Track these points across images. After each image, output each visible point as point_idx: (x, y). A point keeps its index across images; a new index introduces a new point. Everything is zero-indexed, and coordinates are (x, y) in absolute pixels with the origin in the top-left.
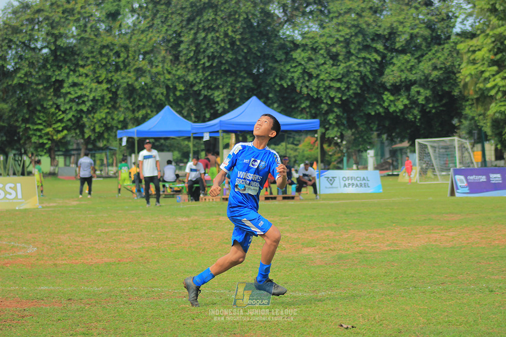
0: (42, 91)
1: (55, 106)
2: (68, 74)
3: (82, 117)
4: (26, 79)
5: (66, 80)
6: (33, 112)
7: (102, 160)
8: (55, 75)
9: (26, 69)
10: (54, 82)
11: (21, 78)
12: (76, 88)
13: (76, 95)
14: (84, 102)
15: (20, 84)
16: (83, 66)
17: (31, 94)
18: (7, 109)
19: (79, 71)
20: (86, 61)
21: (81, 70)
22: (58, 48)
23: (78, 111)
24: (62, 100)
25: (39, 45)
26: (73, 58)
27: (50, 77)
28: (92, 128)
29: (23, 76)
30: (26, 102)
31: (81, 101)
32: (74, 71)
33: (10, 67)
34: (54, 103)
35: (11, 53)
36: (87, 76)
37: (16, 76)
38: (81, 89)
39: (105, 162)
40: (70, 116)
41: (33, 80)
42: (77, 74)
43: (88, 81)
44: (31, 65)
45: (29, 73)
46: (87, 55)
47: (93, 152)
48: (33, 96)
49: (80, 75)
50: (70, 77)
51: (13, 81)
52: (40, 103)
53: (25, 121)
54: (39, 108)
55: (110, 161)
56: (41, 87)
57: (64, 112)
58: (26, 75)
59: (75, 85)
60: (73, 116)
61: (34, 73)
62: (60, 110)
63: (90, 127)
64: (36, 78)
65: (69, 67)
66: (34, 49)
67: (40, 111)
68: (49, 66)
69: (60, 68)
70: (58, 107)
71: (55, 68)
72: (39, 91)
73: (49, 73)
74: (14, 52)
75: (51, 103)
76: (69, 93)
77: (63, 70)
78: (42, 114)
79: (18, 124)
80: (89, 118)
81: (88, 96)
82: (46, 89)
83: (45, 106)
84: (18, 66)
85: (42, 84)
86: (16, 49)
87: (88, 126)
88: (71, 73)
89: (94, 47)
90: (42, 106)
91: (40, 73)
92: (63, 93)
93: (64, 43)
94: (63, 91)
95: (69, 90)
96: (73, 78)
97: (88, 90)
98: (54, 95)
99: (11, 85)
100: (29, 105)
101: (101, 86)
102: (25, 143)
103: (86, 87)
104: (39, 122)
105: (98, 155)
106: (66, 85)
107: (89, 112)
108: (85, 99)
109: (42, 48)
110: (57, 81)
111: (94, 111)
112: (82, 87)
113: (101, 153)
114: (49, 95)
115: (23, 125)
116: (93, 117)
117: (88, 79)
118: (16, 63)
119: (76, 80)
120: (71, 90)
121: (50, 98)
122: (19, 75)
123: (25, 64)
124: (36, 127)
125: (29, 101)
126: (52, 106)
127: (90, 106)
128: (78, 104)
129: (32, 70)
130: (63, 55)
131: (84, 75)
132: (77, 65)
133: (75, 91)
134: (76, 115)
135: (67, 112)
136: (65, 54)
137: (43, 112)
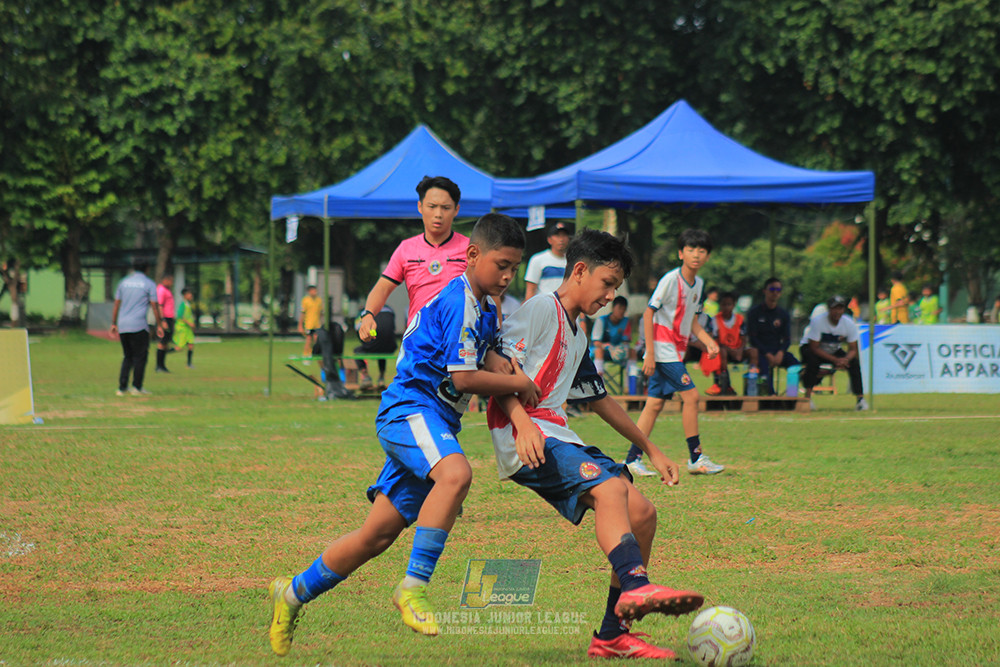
0: (43, 73)
1: (82, 120)
2: (123, 25)
3: (161, 153)
5: (116, 40)
6: (15, 135)
7: (218, 284)
8: (84, 26)
10: (80, 46)
12: (146, 68)
13: (145, 89)
14: (168, 110)
17: (10, 81)
19: (155, 16)
21: (163, 13)
23: (151, 134)
24: (104, 101)
27: (66, 32)
28: (192, 185)
31: (159, 107)
32: (142, 16)
34: (79, 111)
36: (178, 30)
38: (160, 71)
39: (228, 289)
40: (125, 150)
41: (18, 40)
42: (150, 25)
43: (181, 47)
47: (194, 259)
48: (16, 87)
49: (159, 29)
50: (128, 32)
52: (36, 107)
54: (32, 123)
55: (244, 287)
56: (40, 61)
57: (107, 138)
59: (141, 57)
60: (136, 149)
61: (20, 20)
62: (96, 132)
63: (185, 184)
64: (26, 35)
67: (36, 135)
69: (98, 4)
70: (91, 125)
71: (83, 5)
72: (33, 74)
73: (67, 21)
75: (70, 109)
76: (126, 81)
77: (107, 12)
78: (41, 144)
80: (183, 157)
81: (181, 92)
82: (57, 67)
83: (52, 118)
85: (44, 52)
87: (178, 181)
88: (132, 21)
90: (43, 117)
91: (39, 20)
92: (105, 81)
94: (108, 74)
95: (123, 74)
96: (136, 39)
97: (183, 74)
98: (80, 87)
101: (221, 61)
103: (177, 64)
104: (34, 166)
105: (206, 269)
106: (115, 57)
107: (182, 138)
108: (174, 100)
110: (88, 43)
111: (200, 137)
112: (165, 65)
113: (217, 263)
114: (63, 87)
116: (196, 156)
117: (182, 40)
119: (146, 43)
120: (130, 72)
121: (66, 94)
124: (23, 183)
126: (71, 119)
127: (188, 120)
128: (151, 115)
129: (14, 10)
131: (170, 29)
133: (141, 75)
134: (143, 147)
135: (118, 137)
137: (46, 138)
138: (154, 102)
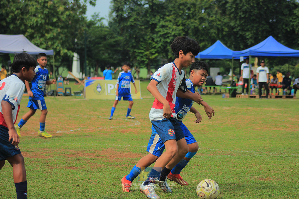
0: (144, 30)
1: (151, 39)
2: (159, 21)
3: (167, 46)
4: (135, 22)
5: (158, 23)
6: (138, 42)
8: (152, 20)
9: (135, 17)
10: (151, 24)
11: (132, 22)
12: (164, 29)
13: (164, 33)
14: (168, 37)
15: (131, 26)
16: (168, 16)
17: (137, 31)
18: (122, 40)
19: (165, 18)
20: (170, 13)
21: (167, 18)
22: (154, 4)
23: (165, 42)
24: (155, 35)
25: (143, 3)
26: (162, 11)
27: (148, 22)
29: (133, 21)
30: (134, 36)
32: (163, 18)
33: (125, 15)
34: (151, 37)
35: (126, 7)
36: (170, 21)
37: (129, 21)
38: (167, 29)
40: (160, 45)
41: (139, 23)
42: (165, 20)
43: (171, 25)
44: (138, 14)
45: (137, 19)
46: (171, 9)
48: (138, 33)
49: (167, 21)
51: (127, 23)
52: (142, 36)
53: (134, 47)
54: (141, 40)
56: (143, 27)
57: (156, 43)
58: (135, 20)
59: (163, 26)
60: (162, 45)
61: (139, 19)
62: (154, 41)
63: (171, 52)
64: (141, 22)
65: (160, 16)
66: (140, 5)
67: (142, 42)
68: (148, 15)
69: (155, 16)
70: (153, 40)
71: (152, 16)
72: (142, 30)
73: (148, 19)
74: (128, 6)
75: (149, 37)
76: (160, 31)
77: (156, 18)
78: (143, 44)
79: (128, 49)
81: (171, 34)
82: (146, 28)
83: (145, 39)
84: (130, 15)
85: (144, 25)
86: (129, 4)
87: (170, 52)
88: (161, 20)
89: (175, 4)
90: (143, 38)
91: (143, 19)
92: (156, 31)
93: (158, 2)
94: (156, 30)
95: (159, 30)
96: (162, 23)
97: (171, 30)
98: (151, 32)
99: (125, 26)
100: (136, 38)
101: (179, 27)
102: (133, 61)
103: (170, 28)
104: (142, 48)
106: (158, 27)
108: (169, 35)
109: (144, 4)
110: (153, 24)
112: (168, 28)
114: (147, 32)
115: (132, 50)
117: (171, 23)
118: (129, 13)
119: (164, 24)
120: (161, 29)
121: (148, 34)
122: (131, 20)
123: (135, 13)
124: (140, 51)
125: (136, 35)
126: (149, 39)
127: (172, 39)
128: (165, 38)
129: (138, 17)
130: (156, 9)
131: (169, 21)
132: (165, 15)
133: (163, 30)
134: (163, 44)
135: (158, 42)
136: (158, 8)
137: (144, 42)
138: (165, 36)
